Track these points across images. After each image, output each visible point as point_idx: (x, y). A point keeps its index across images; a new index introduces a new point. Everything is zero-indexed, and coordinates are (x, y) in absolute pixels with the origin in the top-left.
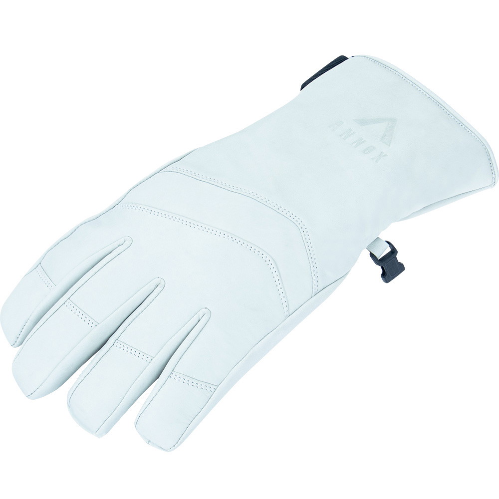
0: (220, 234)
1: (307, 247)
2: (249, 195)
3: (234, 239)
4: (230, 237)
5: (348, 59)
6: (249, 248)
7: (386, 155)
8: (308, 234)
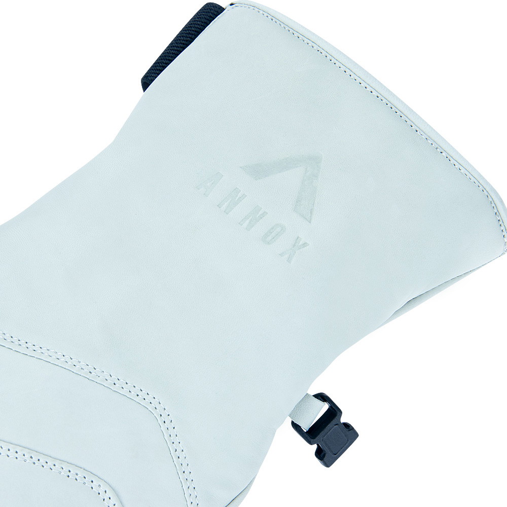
0: (9, 453)
1: (172, 451)
2: (57, 362)
3: (35, 459)
4: (27, 456)
5: (223, 9)
6: (64, 473)
7: (305, 245)
8: (173, 425)
